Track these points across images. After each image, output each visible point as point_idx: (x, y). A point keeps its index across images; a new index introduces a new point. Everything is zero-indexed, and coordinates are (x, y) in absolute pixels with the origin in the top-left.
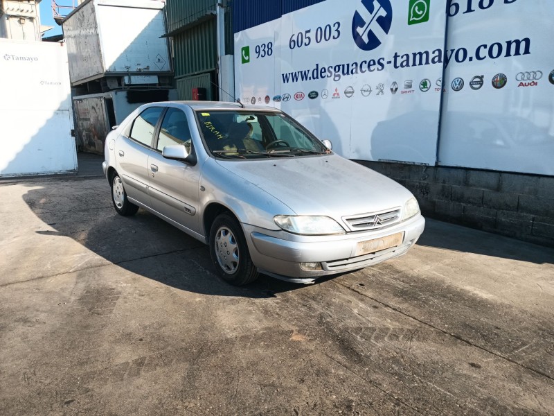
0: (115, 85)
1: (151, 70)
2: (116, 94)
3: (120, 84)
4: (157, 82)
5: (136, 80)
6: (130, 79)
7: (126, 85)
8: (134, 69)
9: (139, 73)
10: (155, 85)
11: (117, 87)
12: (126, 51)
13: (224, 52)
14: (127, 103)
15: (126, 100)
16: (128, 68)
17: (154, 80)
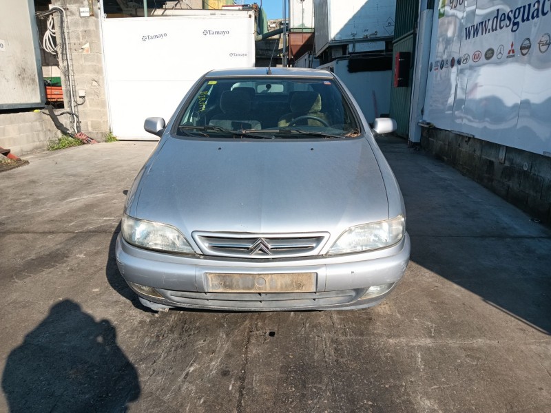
0: (340, 54)
1: (379, 35)
2: (337, 63)
3: (344, 53)
4: (384, 48)
5: (361, 48)
6: (354, 47)
7: (349, 53)
8: (360, 36)
9: (365, 40)
10: (382, 51)
11: (341, 55)
12: (355, 17)
13: (426, 7)
14: (348, 72)
15: (347, 69)
16: (353, 35)
17: (381, 46)
